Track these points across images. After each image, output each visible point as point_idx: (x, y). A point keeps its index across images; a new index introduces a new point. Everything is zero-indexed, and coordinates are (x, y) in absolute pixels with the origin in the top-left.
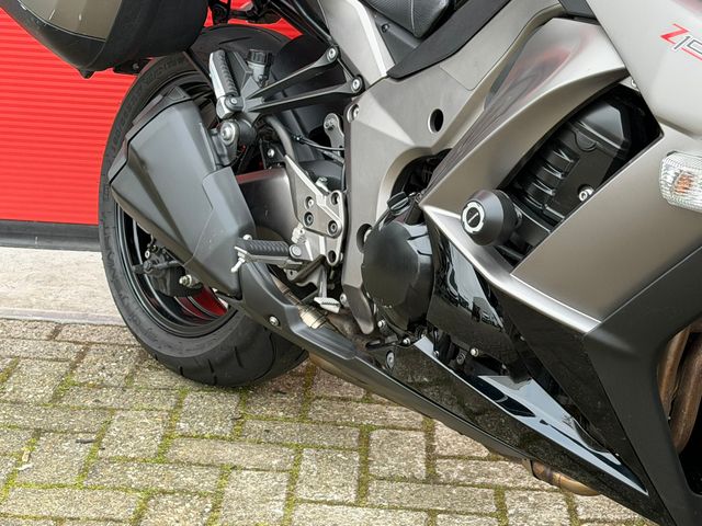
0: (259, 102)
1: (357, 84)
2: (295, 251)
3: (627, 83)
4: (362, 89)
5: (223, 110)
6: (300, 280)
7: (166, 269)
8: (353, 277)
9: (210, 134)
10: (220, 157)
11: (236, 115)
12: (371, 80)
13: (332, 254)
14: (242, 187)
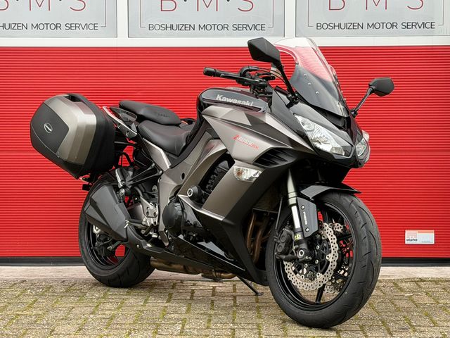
0: (131, 182)
1: (161, 172)
2: (144, 223)
3: (228, 153)
4: (162, 173)
5: (121, 185)
6: (146, 234)
7: (103, 245)
8: (162, 227)
9: (116, 194)
10: (120, 200)
11: (124, 187)
12: (165, 170)
13: (155, 223)
14: (128, 211)
